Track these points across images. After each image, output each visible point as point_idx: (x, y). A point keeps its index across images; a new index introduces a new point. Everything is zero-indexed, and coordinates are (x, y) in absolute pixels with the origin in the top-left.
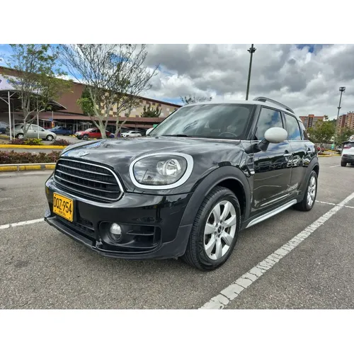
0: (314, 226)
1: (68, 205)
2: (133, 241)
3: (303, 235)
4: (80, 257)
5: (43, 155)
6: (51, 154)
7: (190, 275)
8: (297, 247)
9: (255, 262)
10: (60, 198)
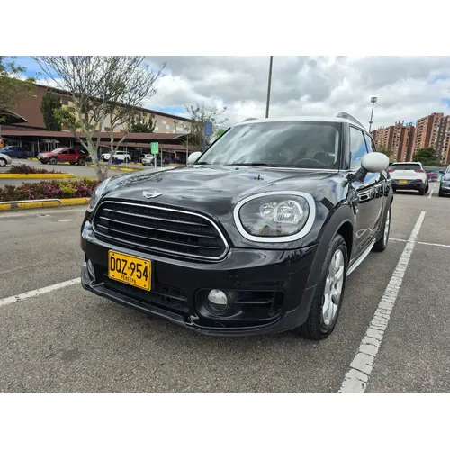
0: (400, 270)
1: (142, 269)
2: (241, 312)
3: (395, 283)
4: (148, 336)
5: (11, 188)
6: (22, 188)
7: (302, 347)
8: (398, 298)
9: (366, 322)
10: (122, 257)
